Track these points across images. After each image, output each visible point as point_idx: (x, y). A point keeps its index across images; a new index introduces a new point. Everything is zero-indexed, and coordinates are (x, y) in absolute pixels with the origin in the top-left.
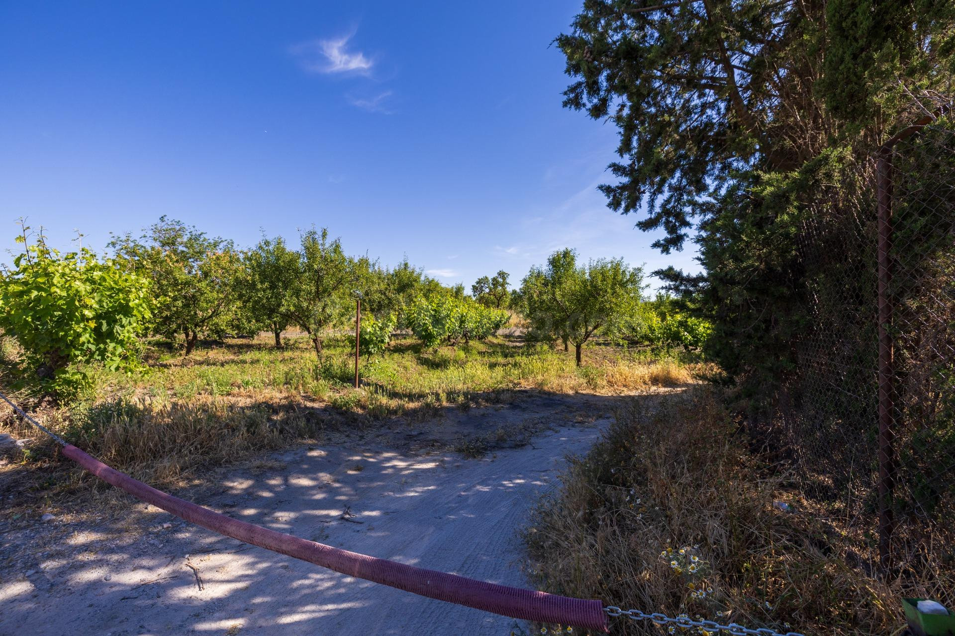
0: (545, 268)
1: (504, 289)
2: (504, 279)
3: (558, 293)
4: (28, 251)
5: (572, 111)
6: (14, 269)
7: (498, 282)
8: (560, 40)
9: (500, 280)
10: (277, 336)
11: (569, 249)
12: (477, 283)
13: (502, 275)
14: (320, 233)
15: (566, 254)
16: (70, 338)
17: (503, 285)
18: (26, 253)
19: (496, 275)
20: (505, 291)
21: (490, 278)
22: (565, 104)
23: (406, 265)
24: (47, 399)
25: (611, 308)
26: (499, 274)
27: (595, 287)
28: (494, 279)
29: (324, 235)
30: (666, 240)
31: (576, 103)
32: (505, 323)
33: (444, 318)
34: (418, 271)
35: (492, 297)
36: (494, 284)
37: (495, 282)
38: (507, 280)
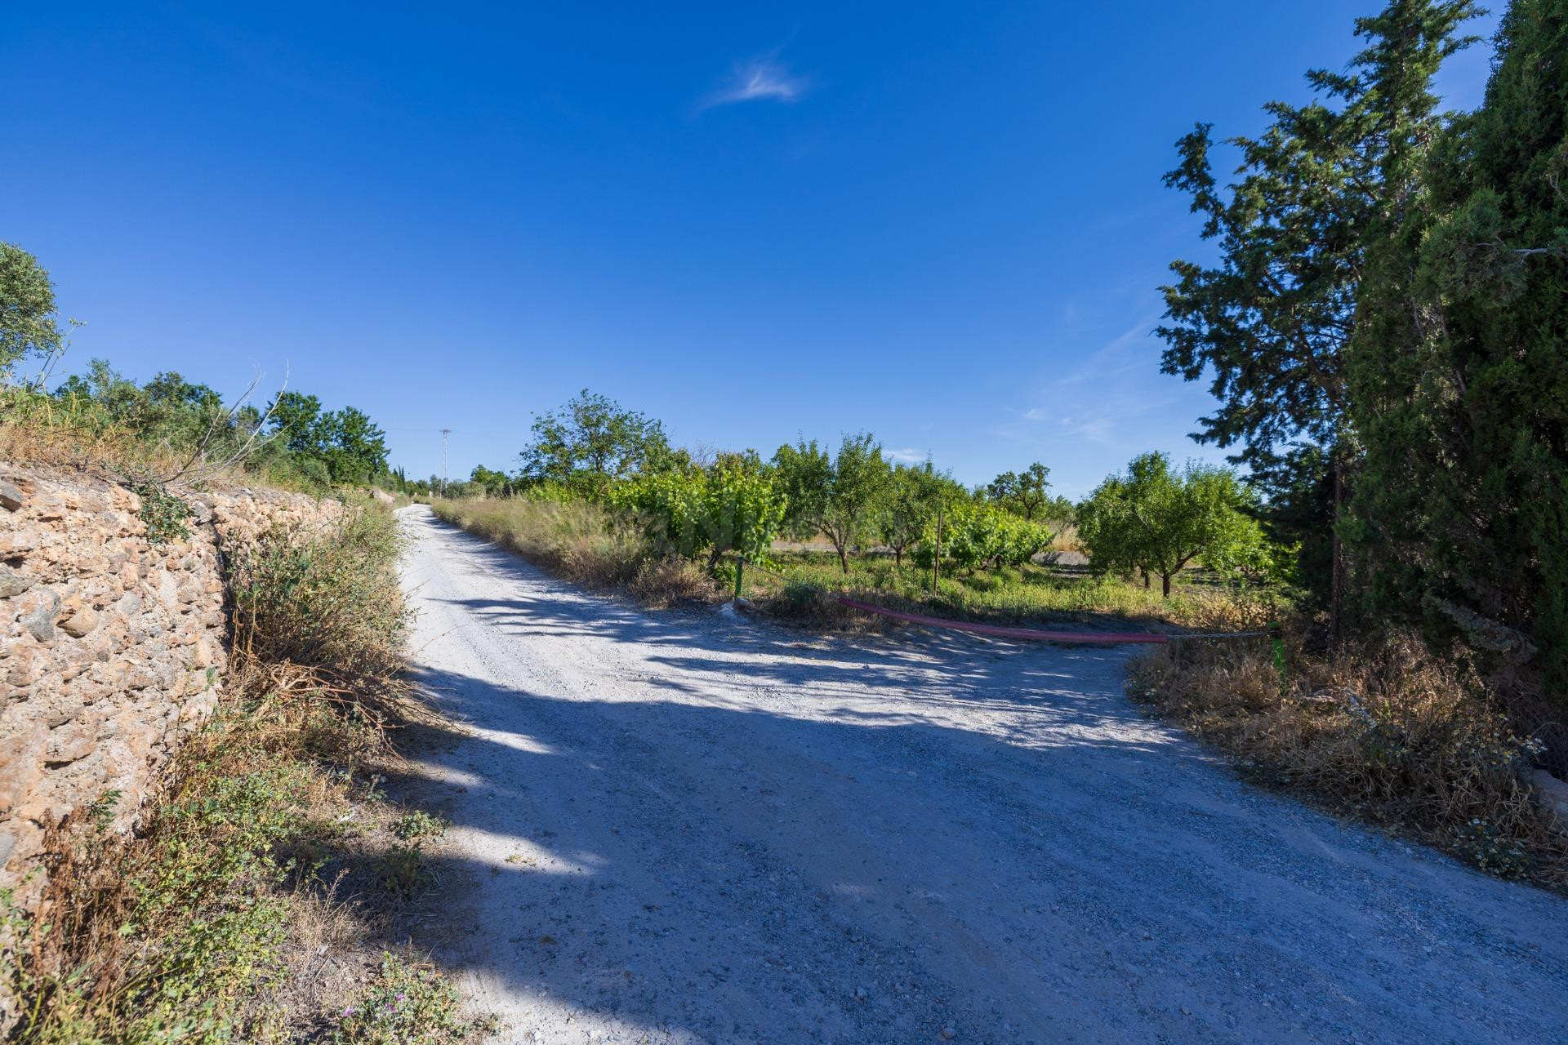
0: (1124, 475)
1: (1040, 492)
2: (1041, 476)
3: (1140, 508)
5: (1167, 376)
7: (1030, 481)
8: (1158, 330)
9: (1035, 478)
11: (1160, 453)
12: (997, 482)
13: (1038, 470)
14: (865, 437)
15: (1154, 459)
17: (1038, 486)
19: (1027, 470)
20: (1040, 495)
21: (1017, 473)
22: (1162, 371)
23: (929, 466)
25: (1214, 531)
26: (1033, 468)
27: (1192, 503)
28: (1024, 476)
29: (869, 440)
30: (1253, 476)
31: (1172, 371)
32: (1046, 545)
33: (986, 533)
34: (944, 473)
35: (1020, 504)
36: (1023, 484)
37: (1025, 481)
38: (1046, 479)
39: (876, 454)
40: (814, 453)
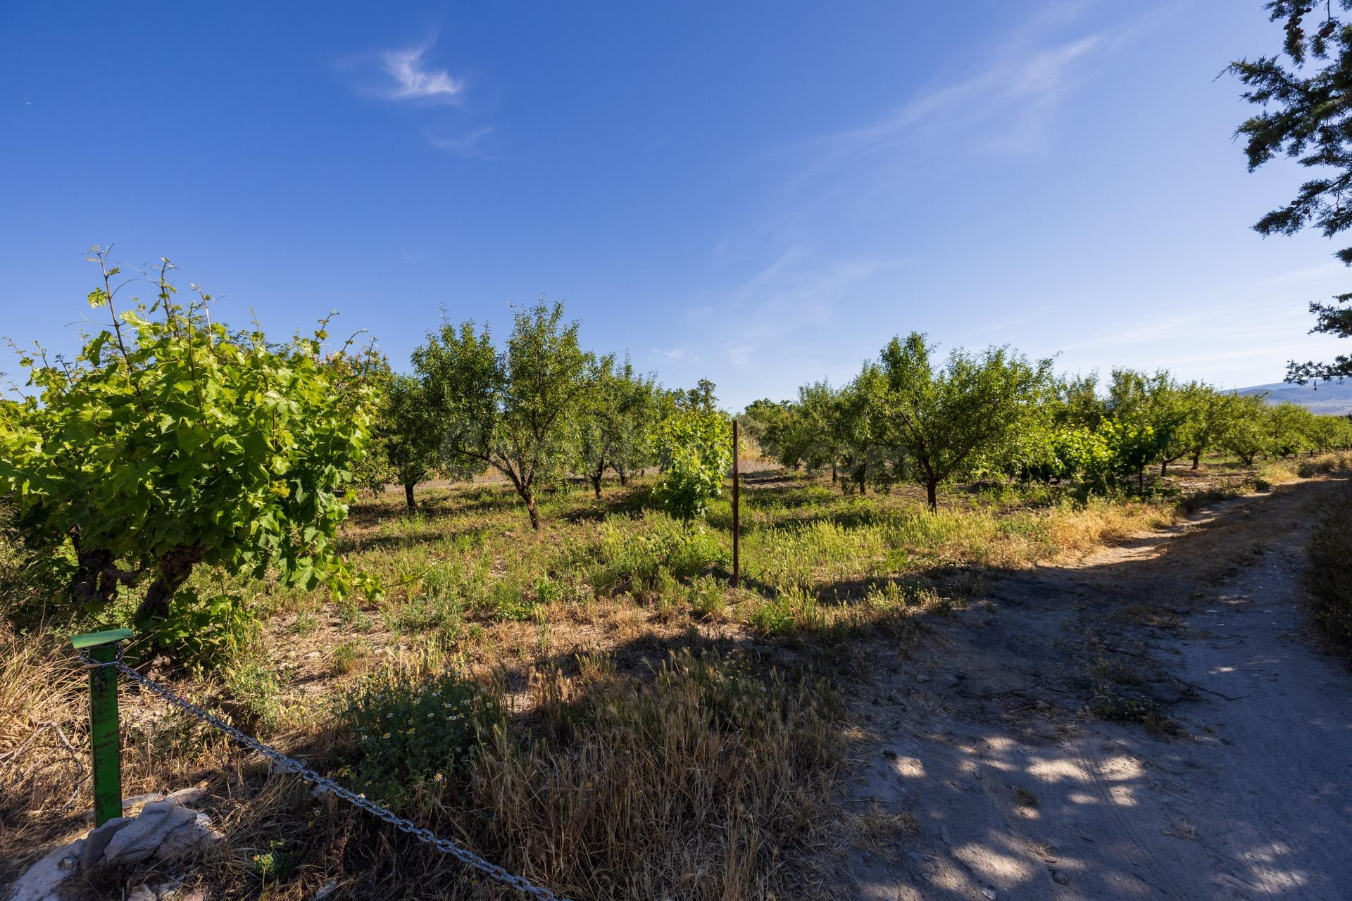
1: (709, 407)
2: (707, 392)
4: (117, 326)
6: (88, 367)
7: (698, 396)
9: (703, 393)
10: (409, 491)
13: (706, 385)
14: (551, 310)
16: (238, 524)
17: (705, 400)
18: (113, 330)
19: (695, 386)
21: (687, 391)
24: (158, 661)
26: (701, 384)
28: (693, 393)
29: (557, 314)
36: (692, 400)
37: (694, 397)
38: (713, 394)
39: (570, 339)
40: (468, 340)
